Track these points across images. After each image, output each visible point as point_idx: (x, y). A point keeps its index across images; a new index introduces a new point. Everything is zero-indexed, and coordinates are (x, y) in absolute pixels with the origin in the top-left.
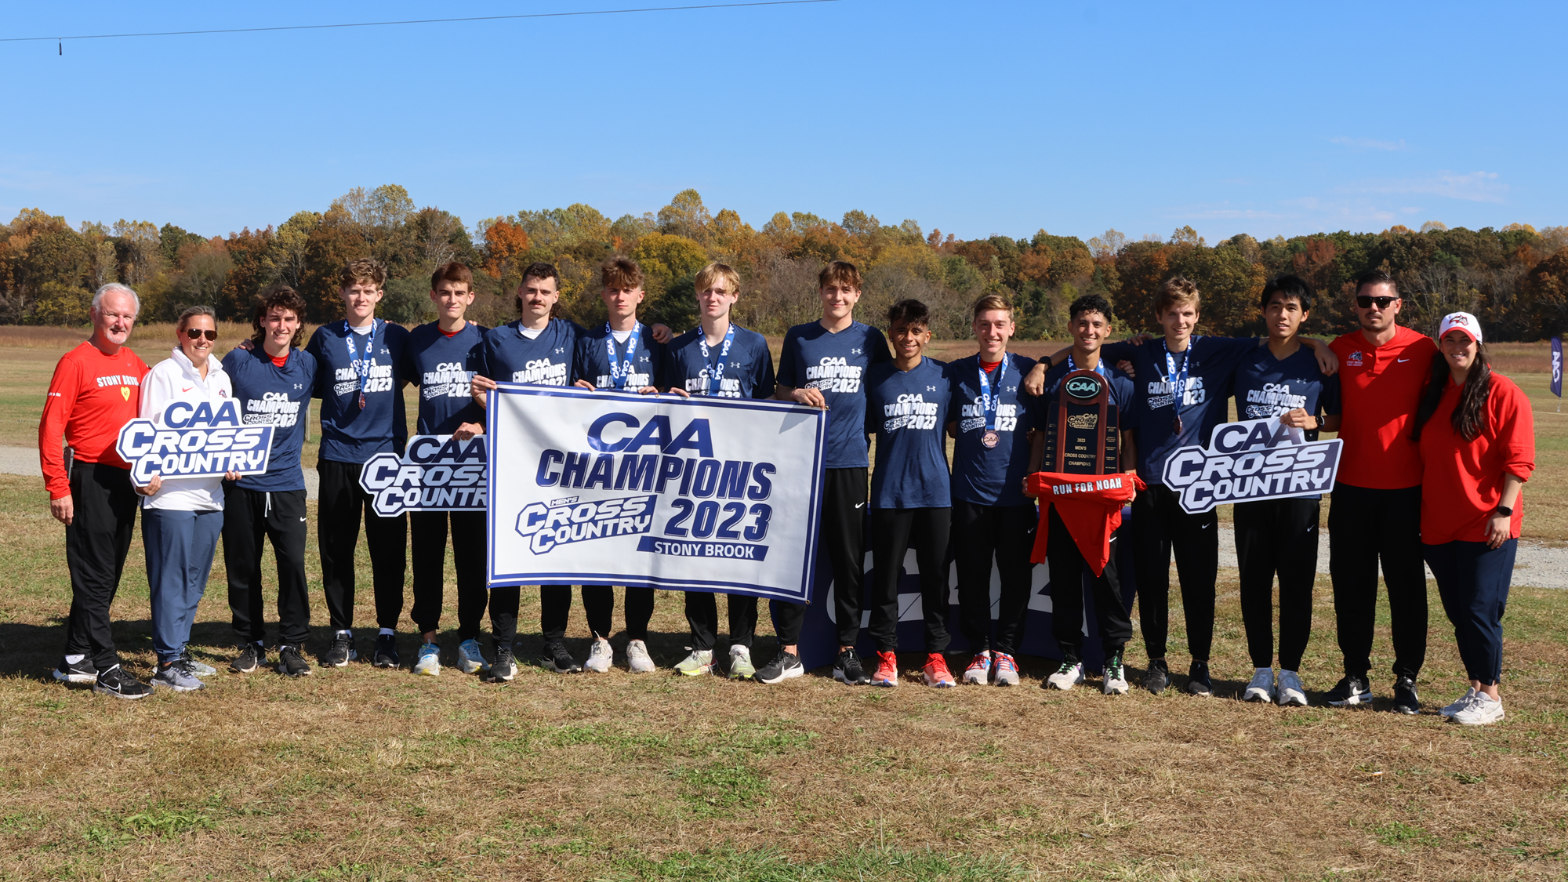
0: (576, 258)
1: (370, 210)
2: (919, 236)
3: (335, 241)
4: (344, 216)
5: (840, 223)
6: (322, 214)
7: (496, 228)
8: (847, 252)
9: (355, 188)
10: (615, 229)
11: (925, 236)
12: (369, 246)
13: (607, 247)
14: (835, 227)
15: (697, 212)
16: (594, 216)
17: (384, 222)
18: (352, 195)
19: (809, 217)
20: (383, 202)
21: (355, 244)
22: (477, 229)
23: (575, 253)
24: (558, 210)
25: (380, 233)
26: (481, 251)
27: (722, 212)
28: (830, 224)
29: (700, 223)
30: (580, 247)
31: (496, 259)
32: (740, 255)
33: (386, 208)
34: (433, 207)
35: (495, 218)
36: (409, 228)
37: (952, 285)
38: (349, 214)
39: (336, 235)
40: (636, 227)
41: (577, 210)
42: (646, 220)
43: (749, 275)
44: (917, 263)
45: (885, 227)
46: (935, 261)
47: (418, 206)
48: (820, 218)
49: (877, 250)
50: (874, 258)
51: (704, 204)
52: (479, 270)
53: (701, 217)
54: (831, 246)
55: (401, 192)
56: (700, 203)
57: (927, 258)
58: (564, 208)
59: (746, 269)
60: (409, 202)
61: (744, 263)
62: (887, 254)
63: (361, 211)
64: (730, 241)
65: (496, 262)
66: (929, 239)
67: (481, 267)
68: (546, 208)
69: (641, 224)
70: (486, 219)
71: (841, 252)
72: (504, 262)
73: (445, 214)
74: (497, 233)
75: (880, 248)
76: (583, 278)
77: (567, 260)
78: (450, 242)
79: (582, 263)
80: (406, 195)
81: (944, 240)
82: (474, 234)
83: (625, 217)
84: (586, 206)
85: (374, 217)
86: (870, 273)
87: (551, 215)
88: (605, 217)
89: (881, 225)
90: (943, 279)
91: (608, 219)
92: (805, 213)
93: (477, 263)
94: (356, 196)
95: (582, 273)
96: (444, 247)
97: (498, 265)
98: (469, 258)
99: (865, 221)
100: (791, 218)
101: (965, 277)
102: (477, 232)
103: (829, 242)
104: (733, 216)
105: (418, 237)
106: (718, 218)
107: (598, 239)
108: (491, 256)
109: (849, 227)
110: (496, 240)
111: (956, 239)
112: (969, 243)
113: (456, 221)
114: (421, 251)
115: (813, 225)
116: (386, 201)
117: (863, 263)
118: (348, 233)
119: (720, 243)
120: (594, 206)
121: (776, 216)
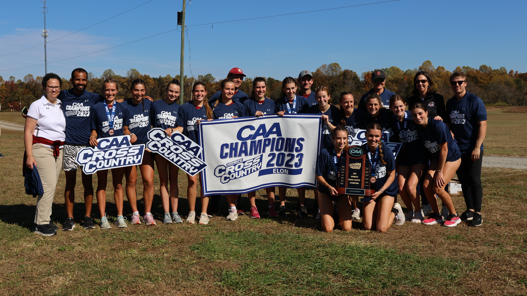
0: (392, 83)
1: (328, 71)
2: (506, 72)
3: (318, 81)
4: (320, 73)
5: (478, 69)
6: (314, 72)
7: (367, 75)
8: (481, 78)
9: (323, 64)
10: (405, 74)
11: (508, 72)
12: (328, 82)
13: (402, 80)
14: (477, 71)
15: (431, 68)
16: (398, 70)
17: (332, 74)
18: (323, 67)
19: (468, 67)
20: (332, 68)
21: (324, 82)
22: (361, 75)
23: (392, 82)
24: (387, 69)
25: (331, 78)
26: (363, 82)
27: (439, 67)
28: (475, 69)
29: (432, 71)
30: (394, 80)
31: (368, 84)
32: (445, 81)
33: (333, 70)
34: (347, 69)
35: (367, 72)
36: (340, 76)
37: (517, 88)
38: (322, 72)
39: (318, 79)
40: (412, 73)
41: (393, 68)
42: (415, 71)
43: (448, 87)
44: (505, 81)
45: (494, 70)
46: (511, 80)
47: (343, 69)
48: (472, 68)
49: (491, 78)
50: (490, 80)
51: (433, 65)
52: (362, 88)
53: (432, 69)
54: (475, 76)
55: (337, 64)
56: (431, 64)
57: (508, 79)
58: (389, 68)
59: (447, 85)
60: (340, 68)
61: (446, 83)
62: (494, 78)
63: (325, 71)
64: (442, 76)
65: (367, 85)
66: (509, 73)
67: (362, 87)
68: (383, 68)
69: (413, 72)
70: (364, 72)
71: (479, 78)
72: (370, 85)
73: (351, 71)
74: (368, 76)
75: (492, 76)
76: (394, 90)
77: (390, 84)
78: (353, 80)
79: (394, 85)
80: (339, 66)
81: (514, 73)
82: (360, 77)
83: (408, 70)
84: (396, 67)
85: (330, 73)
86: (489, 85)
87: (384, 70)
88: (402, 70)
89: (492, 69)
90: (514, 86)
91: (403, 71)
92: (466, 66)
93: (361, 86)
94: (324, 67)
95: (394, 88)
96: (351, 82)
97: (368, 86)
98: (359, 84)
99: (487, 68)
100: (462, 68)
101: (522, 85)
102: (361, 76)
103: (475, 75)
104: (443, 68)
105: (343, 78)
106: (437, 69)
107: (400, 77)
108: (366, 84)
109: (481, 70)
110: (367, 78)
111: (519, 73)
112: (524, 74)
113: (355, 73)
114: (344, 83)
115: (470, 70)
116: (333, 68)
117: (486, 82)
118: (322, 78)
119: (439, 77)
120: (398, 67)
121: (457, 68)
